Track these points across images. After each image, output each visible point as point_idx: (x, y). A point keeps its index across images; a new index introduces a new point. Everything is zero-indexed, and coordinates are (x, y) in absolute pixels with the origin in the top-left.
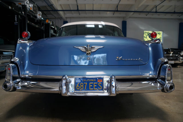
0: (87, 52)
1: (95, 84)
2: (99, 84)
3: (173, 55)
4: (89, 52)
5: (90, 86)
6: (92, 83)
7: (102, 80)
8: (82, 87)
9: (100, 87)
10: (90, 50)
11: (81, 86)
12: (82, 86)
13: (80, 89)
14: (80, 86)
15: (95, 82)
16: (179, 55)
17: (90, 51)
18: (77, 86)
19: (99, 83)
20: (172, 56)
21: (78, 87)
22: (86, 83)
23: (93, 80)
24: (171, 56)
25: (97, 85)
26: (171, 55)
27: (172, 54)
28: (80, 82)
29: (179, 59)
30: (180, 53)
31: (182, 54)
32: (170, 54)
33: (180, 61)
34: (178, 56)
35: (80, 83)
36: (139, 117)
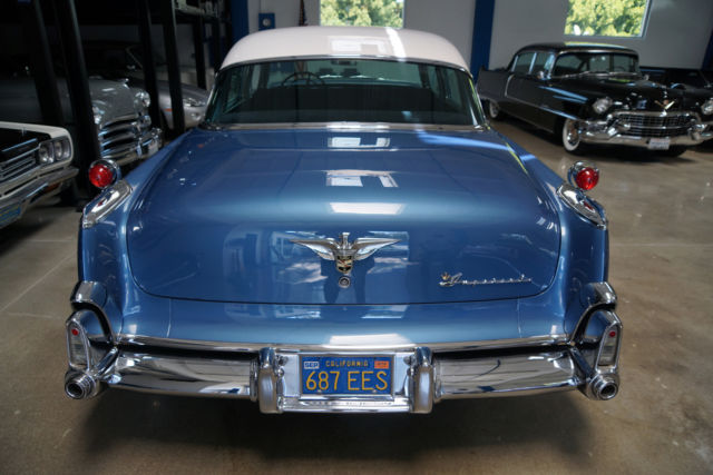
0: (339, 265)
1: (366, 376)
2: (379, 374)
3: (672, 114)
4: (346, 262)
5: (350, 380)
6: (357, 372)
7: (387, 363)
8: (323, 383)
9: (382, 384)
10: (350, 258)
11: (321, 380)
12: (325, 380)
13: (318, 388)
14: (317, 380)
15: (365, 368)
16: (696, 114)
17: (350, 261)
18: (309, 380)
19: (378, 370)
20: (666, 121)
21: (311, 384)
22: (338, 373)
23: (359, 364)
24: (665, 118)
25: (373, 377)
26: (665, 114)
27: (667, 111)
28: (317, 367)
29: (693, 131)
30: (701, 105)
31: (708, 109)
32: (661, 110)
33: (693, 138)
34: (691, 117)
35: (318, 371)
36: (499, 439)
